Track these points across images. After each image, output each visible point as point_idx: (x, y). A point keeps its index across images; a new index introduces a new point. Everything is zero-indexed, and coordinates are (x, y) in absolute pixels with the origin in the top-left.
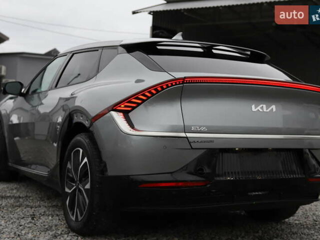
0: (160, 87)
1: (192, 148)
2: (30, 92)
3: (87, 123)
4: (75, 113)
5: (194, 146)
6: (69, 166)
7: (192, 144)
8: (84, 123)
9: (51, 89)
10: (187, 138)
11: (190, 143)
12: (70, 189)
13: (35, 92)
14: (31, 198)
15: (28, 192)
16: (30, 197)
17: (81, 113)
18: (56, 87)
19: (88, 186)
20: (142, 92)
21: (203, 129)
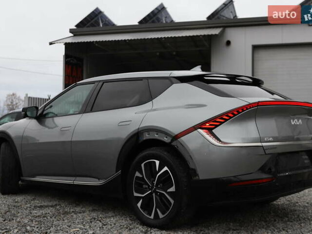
1: (266, 154)
3: (167, 140)
4: (147, 132)
5: (267, 152)
6: (137, 174)
8: (162, 139)
10: (262, 146)
11: (264, 150)
12: (143, 194)
17: (156, 132)
18: (91, 110)
19: (172, 189)
20: (226, 114)
21: (271, 139)
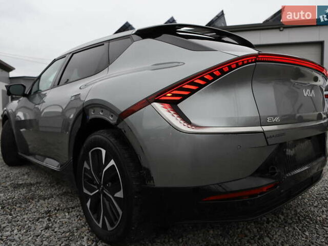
0: (228, 66)
1: (268, 145)
2: (32, 93)
3: (112, 120)
4: (92, 108)
5: (270, 141)
6: (86, 165)
7: (268, 140)
8: (107, 119)
9: (53, 87)
10: (263, 132)
11: (266, 138)
12: (91, 193)
13: (36, 92)
14: (41, 185)
15: (37, 177)
16: (40, 183)
17: (101, 107)
18: (58, 84)
19: (120, 194)
20: (200, 75)
21: (277, 119)
